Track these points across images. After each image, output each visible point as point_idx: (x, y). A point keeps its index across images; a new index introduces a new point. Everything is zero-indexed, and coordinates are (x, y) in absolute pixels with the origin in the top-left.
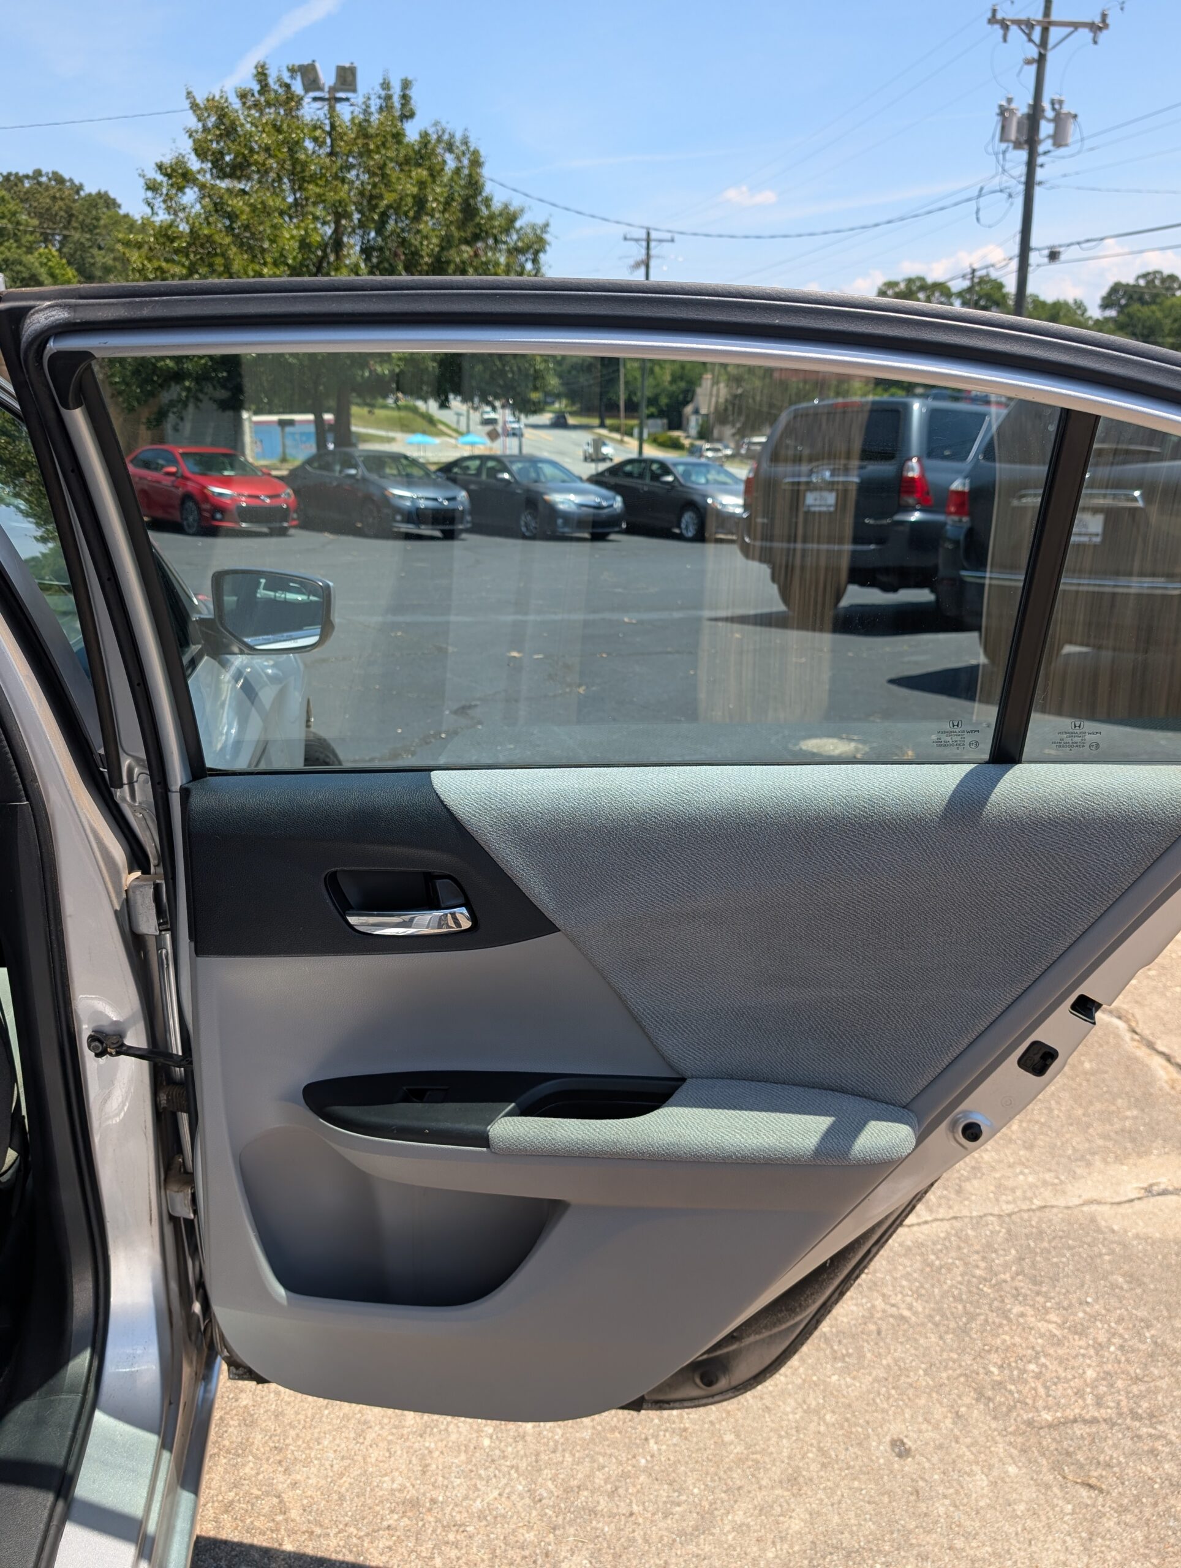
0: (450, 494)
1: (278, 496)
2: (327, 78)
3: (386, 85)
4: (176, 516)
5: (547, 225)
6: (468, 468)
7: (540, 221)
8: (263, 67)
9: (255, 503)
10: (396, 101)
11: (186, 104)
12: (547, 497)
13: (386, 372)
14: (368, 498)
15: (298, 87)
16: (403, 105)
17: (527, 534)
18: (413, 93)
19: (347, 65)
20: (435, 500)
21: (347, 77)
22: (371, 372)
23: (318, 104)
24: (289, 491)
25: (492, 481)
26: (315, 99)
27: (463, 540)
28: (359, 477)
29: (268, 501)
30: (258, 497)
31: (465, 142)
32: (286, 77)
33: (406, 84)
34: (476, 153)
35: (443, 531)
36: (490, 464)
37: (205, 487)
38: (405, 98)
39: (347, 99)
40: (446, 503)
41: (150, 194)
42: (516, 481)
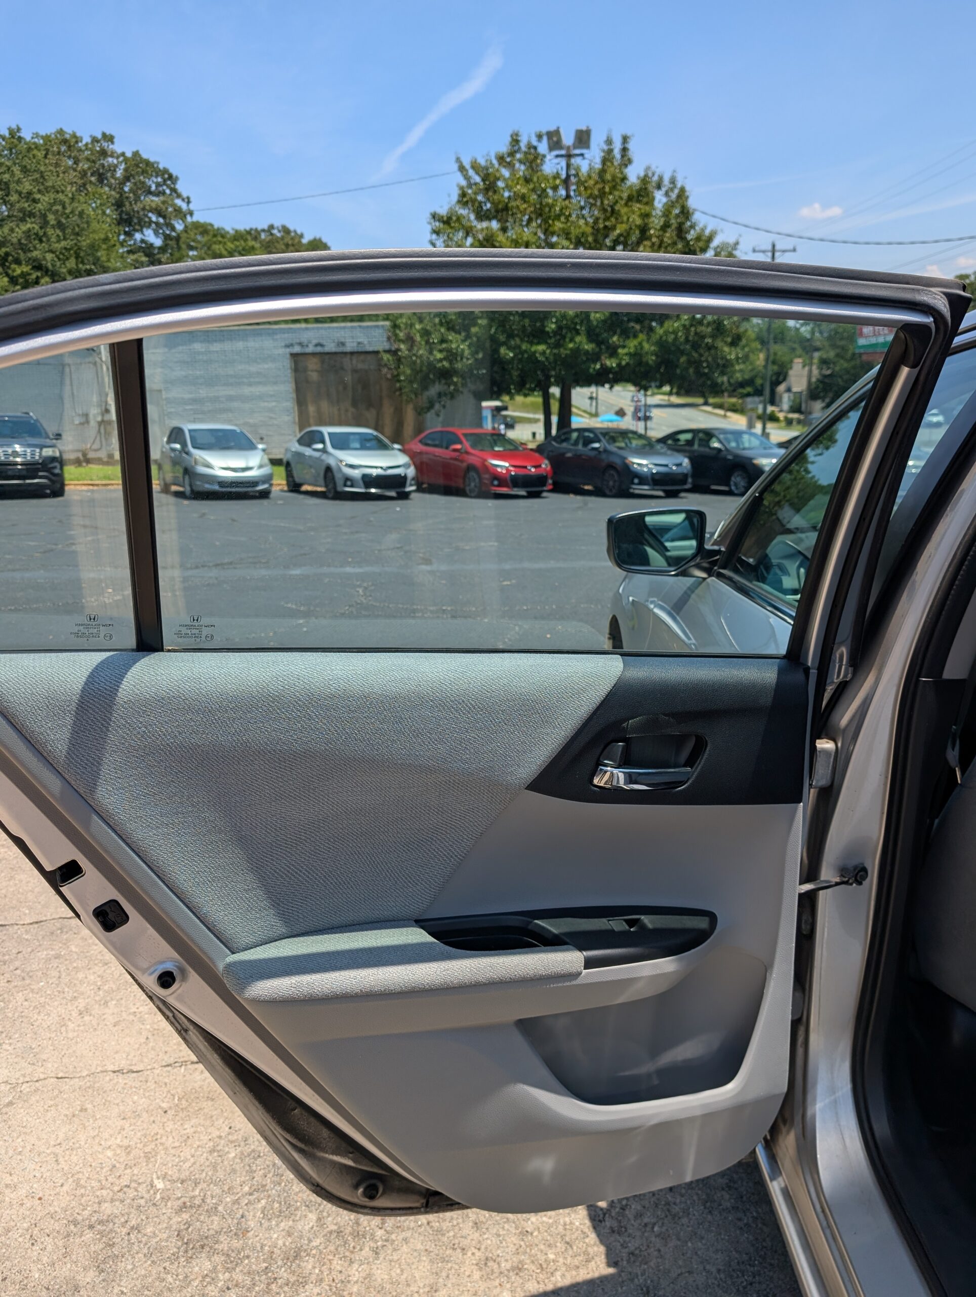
0: (678, 461)
1: (540, 466)
2: (568, 139)
3: (609, 142)
4: (460, 483)
5: (737, 243)
6: (678, 440)
7: (731, 240)
8: (517, 135)
9: (522, 472)
10: (617, 153)
11: (455, 167)
12: (755, 462)
13: (614, 365)
14: (611, 466)
15: (543, 148)
16: (623, 156)
17: (736, 492)
18: (631, 146)
19: (584, 128)
20: (666, 466)
21: (583, 138)
22: (602, 365)
23: (559, 159)
24: (546, 462)
25: (707, 450)
26: (557, 156)
27: (682, 498)
28: (601, 450)
29: (533, 470)
30: (526, 467)
31: (673, 181)
32: (534, 142)
33: (625, 139)
34: (682, 190)
35: (664, 491)
36: (701, 435)
37: (485, 460)
38: (624, 150)
39: (582, 155)
40: (674, 468)
41: (434, 236)
42: (727, 449)
